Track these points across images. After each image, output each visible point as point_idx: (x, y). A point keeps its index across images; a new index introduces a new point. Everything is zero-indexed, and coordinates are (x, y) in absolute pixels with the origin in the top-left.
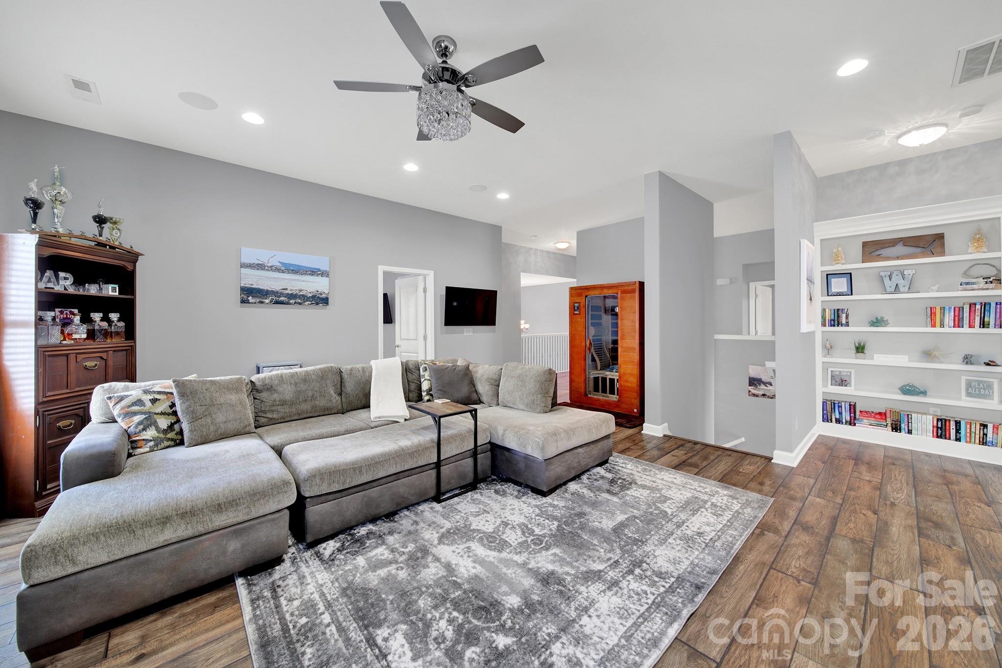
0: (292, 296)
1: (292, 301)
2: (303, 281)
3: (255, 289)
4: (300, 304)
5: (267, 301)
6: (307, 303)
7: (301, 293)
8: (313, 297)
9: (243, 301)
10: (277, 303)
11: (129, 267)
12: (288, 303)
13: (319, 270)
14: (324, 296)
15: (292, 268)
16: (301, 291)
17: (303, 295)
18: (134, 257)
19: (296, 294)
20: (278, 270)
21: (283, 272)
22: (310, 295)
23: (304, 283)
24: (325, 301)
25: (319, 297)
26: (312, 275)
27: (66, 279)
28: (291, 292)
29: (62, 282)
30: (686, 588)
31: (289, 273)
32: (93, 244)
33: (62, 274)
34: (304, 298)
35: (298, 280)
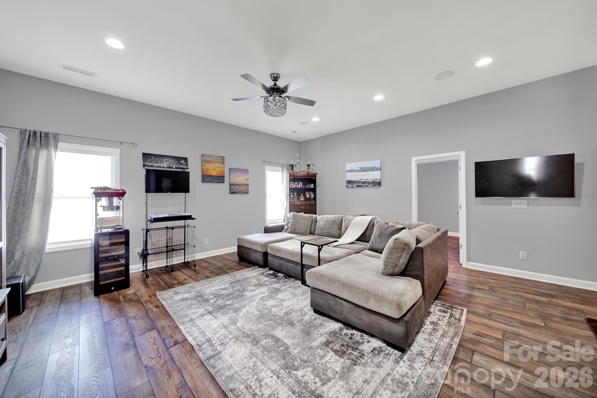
0: (364, 183)
1: (364, 185)
2: (368, 175)
3: (350, 181)
4: (367, 186)
5: (354, 186)
6: (370, 185)
7: (367, 181)
8: (373, 182)
9: (347, 186)
10: (358, 186)
11: (314, 178)
12: (362, 186)
13: (375, 168)
14: (378, 181)
15: (363, 169)
16: (367, 179)
17: (368, 182)
18: (315, 175)
19: (365, 182)
20: (358, 171)
21: (360, 172)
22: (371, 181)
23: (369, 175)
24: (379, 184)
25: (375, 182)
26: (372, 171)
27: (301, 184)
28: (363, 181)
29: (300, 185)
30: (210, 351)
31: (362, 172)
32: (306, 173)
33: (300, 183)
34: (369, 183)
35: (366, 175)
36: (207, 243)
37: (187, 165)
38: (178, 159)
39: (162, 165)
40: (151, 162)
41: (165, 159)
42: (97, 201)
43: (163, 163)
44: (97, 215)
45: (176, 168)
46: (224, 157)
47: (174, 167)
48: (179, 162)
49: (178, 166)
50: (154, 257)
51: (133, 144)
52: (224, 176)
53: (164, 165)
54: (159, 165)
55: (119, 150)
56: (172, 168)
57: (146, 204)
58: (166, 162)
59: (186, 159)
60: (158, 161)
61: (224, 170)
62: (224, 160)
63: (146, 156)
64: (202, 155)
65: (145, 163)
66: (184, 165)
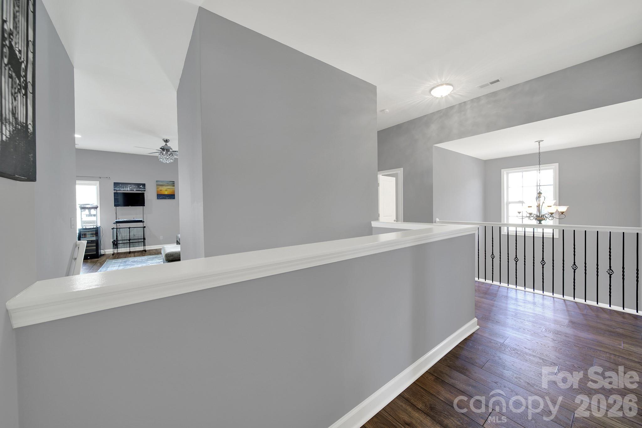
36: (162, 239)
37: (145, 188)
38: (138, 185)
39: (127, 189)
40: (119, 188)
41: (129, 186)
42: (82, 211)
43: (128, 188)
44: (82, 219)
45: (136, 191)
46: (174, 182)
47: (135, 190)
48: (139, 187)
49: (138, 189)
50: (123, 245)
51: (107, 178)
52: (174, 195)
53: (128, 190)
54: (124, 189)
55: (99, 182)
56: (134, 191)
57: (116, 213)
58: (129, 187)
59: (144, 185)
60: (124, 187)
61: (174, 191)
62: (174, 184)
63: (116, 184)
64: (157, 181)
65: (115, 189)
66: (143, 188)
